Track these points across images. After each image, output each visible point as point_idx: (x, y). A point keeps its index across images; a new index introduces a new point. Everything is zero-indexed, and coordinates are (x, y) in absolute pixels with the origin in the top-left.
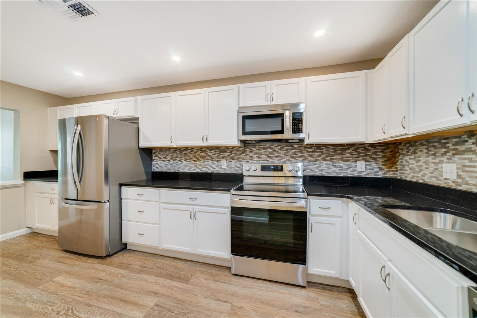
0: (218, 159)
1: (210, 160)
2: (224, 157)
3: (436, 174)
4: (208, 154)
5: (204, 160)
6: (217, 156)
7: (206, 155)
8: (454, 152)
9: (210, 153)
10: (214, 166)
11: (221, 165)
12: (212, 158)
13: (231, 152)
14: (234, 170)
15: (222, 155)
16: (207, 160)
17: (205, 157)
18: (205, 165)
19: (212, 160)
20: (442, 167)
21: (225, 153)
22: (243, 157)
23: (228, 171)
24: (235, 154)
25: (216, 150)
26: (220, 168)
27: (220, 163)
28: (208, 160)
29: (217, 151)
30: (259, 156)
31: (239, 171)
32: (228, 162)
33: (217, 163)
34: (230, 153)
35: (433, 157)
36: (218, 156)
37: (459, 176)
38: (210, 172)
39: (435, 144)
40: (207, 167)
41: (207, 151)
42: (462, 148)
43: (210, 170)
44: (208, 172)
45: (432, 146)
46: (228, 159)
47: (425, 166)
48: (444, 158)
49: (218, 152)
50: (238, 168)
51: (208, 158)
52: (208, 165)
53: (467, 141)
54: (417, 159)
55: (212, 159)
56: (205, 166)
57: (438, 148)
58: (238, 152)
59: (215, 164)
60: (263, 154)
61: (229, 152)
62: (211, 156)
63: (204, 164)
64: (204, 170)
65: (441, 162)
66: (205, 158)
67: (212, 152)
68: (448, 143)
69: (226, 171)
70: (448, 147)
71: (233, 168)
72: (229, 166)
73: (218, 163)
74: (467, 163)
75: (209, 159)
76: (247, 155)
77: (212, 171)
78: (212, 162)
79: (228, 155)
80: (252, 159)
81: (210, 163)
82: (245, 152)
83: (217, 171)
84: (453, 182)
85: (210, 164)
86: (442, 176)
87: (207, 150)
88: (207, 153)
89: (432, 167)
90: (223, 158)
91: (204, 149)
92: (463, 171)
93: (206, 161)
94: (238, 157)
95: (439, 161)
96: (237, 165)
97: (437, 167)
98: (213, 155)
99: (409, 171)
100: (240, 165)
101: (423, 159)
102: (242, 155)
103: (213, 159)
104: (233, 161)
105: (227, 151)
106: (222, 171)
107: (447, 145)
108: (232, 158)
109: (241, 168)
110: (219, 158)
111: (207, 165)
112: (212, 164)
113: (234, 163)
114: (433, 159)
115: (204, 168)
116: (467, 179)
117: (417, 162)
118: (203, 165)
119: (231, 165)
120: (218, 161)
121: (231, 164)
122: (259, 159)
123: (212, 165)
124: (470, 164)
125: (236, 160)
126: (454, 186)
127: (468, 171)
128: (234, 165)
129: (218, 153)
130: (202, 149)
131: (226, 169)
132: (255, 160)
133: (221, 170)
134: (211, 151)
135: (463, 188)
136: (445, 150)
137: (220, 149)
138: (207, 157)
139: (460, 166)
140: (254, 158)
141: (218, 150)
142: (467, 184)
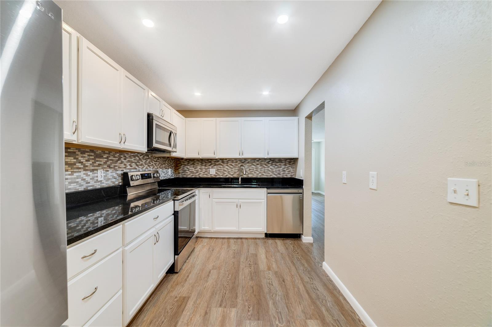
0: (93, 168)
1: (83, 170)
2: (101, 164)
3: (206, 173)
4: (79, 159)
5: (72, 170)
6: (91, 163)
7: (75, 160)
8: (214, 164)
9: (82, 159)
10: (88, 179)
11: (97, 177)
12: (85, 166)
13: (107, 158)
14: (111, 182)
15: (97, 161)
16: (77, 170)
17: (75, 164)
18: (75, 178)
19: (85, 170)
20: (209, 170)
21: (101, 159)
22: (119, 165)
23: (105, 184)
24: (111, 161)
25: (91, 154)
26: (96, 181)
27: (95, 173)
28: (80, 170)
29: (91, 156)
30: (131, 164)
31: (116, 183)
32: (105, 171)
33: (91, 173)
34: (106, 160)
35: (205, 166)
36: (93, 162)
37: (216, 173)
38: (83, 189)
39: (206, 161)
40: (78, 182)
41: (78, 155)
42: (218, 163)
43: (82, 185)
44: (80, 190)
45: (204, 162)
46: (105, 168)
47: (200, 170)
48: (210, 167)
49: (93, 157)
50: (114, 179)
51: (80, 166)
52: (80, 178)
53: (219, 161)
54: (195, 167)
55: (85, 168)
56: (74, 180)
57: (207, 163)
58: (115, 159)
59: (89, 175)
60: (133, 162)
61: (105, 158)
62: (84, 163)
63: (72, 176)
64: (73, 187)
65: (209, 168)
66: (75, 166)
67: (85, 157)
68: (212, 161)
69: (103, 185)
70: (212, 163)
71: (109, 179)
72: (106, 177)
73: (93, 174)
74: (219, 168)
75: (80, 168)
76: (122, 163)
77: (85, 187)
78: (84, 172)
79: (105, 161)
80: (126, 168)
81: (82, 174)
82: (120, 159)
83: (91, 186)
84: (214, 175)
85: (82, 176)
86: (209, 174)
87: (77, 153)
88: (77, 157)
89: (204, 171)
90: (99, 167)
91: (72, 151)
92: (218, 171)
93: (75, 172)
94: (114, 165)
95: (208, 168)
96: (113, 175)
97: (207, 170)
98: (87, 161)
99: (189, 173)
100: (116, 175)
101: (199, 167)
102: (118, 162)
103: (87, 168)
104: (110, 170)
105: (104, 157)
106: (98, 186)
107: (212, 162)
108: (109, 167)
109: (117, 178)
110: (95, 166)
111: (78, 178)
112: (85, 175)
113: (111, 173)
114: (204, 167)
115: (72, 185)
116: (219, 174)
117: (195, 169)
118: (71, 179)
119: (108, 176)
120: (93, 170)
121: (108, 174)
122: (131, 168)
123: (84, 178)
124: (220, 169)
125: (113, 169)
126: (214, 177)
127: (219, 171)
128: (111, 176)
129: (93, 159)
130: (69, 150)
131: (103, 181)
132: (128, 169)
133: (97, 183)
134: (84, 155)
135: (218, 177)
136: (211, 164)
137: (95, 152)
138: (77, 164)
139: (217, 170)
140: (127, 166)
141: (93, 154)
142: (219, 175)
